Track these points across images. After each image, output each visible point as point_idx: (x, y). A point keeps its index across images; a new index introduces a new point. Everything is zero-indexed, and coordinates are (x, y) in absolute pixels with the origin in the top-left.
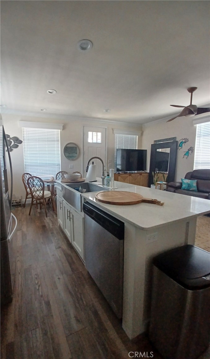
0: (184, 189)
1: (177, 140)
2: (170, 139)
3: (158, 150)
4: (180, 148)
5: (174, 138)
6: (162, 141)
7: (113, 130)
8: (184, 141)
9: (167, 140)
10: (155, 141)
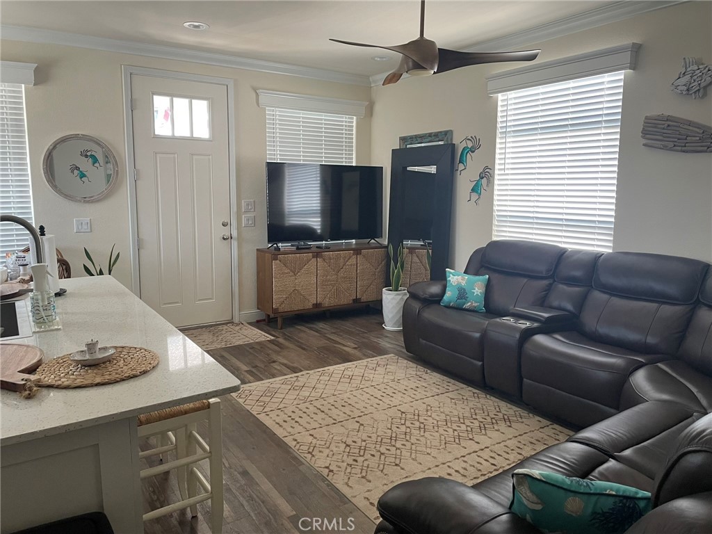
0: (448, 307)
1: (454, 143)
2: (436, 136)
3: (409, 169)
4: (461, 167)
5: (446, 133)
6: (419, 140)
7: (257, 94)
8: (470, 145)
9: (430, 139)
10: (403, 139)
